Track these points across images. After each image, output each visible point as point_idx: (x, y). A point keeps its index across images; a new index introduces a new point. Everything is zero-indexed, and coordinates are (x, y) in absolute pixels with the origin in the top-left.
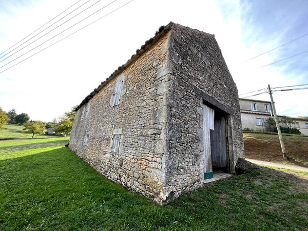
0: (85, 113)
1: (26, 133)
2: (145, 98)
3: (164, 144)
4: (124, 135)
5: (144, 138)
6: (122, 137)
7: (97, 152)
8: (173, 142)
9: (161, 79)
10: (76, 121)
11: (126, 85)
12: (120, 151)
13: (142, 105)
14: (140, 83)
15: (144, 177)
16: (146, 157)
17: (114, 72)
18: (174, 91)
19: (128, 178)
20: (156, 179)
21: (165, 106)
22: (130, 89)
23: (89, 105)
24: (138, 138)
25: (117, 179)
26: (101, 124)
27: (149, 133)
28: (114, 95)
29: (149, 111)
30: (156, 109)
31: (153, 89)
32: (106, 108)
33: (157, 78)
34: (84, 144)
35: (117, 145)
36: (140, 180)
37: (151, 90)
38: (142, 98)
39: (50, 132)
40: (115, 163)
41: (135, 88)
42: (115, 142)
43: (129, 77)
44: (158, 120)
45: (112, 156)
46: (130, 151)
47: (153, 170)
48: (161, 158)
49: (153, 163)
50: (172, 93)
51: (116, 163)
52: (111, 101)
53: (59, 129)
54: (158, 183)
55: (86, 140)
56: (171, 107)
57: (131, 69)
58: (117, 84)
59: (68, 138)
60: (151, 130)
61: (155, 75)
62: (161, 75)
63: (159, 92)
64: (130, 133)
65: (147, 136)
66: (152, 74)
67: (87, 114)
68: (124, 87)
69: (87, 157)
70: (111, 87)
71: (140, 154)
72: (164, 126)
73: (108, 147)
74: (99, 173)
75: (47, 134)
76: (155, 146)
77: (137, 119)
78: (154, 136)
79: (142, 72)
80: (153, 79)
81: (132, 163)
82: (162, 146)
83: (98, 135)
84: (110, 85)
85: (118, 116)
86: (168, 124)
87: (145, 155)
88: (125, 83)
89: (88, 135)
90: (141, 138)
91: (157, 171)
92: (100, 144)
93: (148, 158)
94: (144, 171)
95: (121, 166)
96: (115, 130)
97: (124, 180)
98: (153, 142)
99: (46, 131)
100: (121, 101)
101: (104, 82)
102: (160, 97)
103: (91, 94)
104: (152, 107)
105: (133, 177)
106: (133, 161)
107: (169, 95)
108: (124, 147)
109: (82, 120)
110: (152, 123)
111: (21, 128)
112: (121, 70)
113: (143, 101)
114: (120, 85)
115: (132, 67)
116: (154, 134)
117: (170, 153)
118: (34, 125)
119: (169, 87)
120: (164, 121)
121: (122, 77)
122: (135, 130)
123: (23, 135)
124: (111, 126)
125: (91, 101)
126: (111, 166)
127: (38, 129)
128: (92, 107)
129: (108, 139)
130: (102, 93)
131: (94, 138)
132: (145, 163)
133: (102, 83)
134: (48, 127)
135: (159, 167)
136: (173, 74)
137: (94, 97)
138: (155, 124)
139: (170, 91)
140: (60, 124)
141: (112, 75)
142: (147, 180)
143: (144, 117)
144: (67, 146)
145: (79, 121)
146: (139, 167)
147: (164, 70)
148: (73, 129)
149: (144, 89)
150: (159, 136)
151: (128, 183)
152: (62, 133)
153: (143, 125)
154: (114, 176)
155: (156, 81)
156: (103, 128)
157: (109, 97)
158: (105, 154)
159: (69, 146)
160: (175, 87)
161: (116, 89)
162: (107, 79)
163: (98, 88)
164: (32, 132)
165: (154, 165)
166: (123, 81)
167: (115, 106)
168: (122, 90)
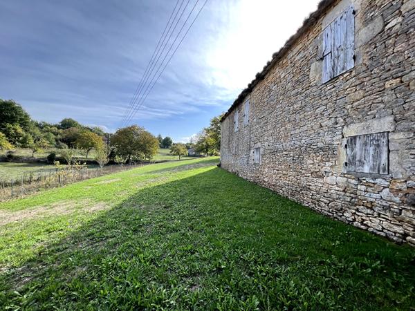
0: (240, 119)
4: (412, 130)
10: (225, 134)
23: (246, 107)
26: (288, 126)
28: (321, 59)
32: (298, 94)
34: (252, 162)
35: (377, 157)
39: (191, 153)
55: (257, 156)
59: (217, 158)
67: (246, 120)
68: (369, 20)
83: (288, 145)
88: (371, 8)
89: (257, 149)
96: (355, 126)
99: (187, 152)
100: (364, 58)
109: (236, 130)
111: (168, 151)
118: (178, 147)
123: (171, 158)
124: (328, 123)
127: (182, 150)
128: (255, 106)
129: (327, 149)
131: (275, 152)
134: (188, 148)
144: (219, 166)
145: (231, 133)
157: (302, 71)
158: (320, 177)
159: (223, 166)
161: (326, 43)
164: (178, 154)
166: (354, 13)
167: (334, 79)
168: (356, 33)
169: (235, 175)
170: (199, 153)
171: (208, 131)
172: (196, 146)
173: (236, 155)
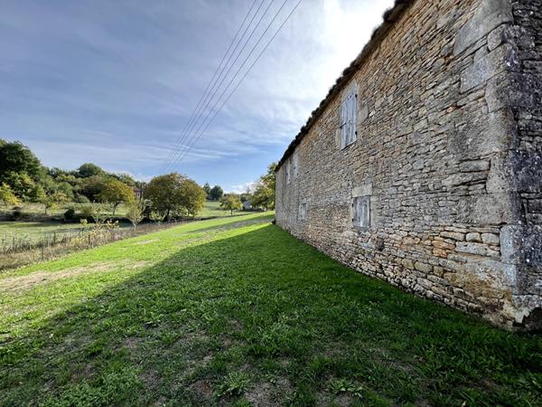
0: (291, 171)
1: (224, 209)
2: (423, 111)
3: (506, 202)
4: (378, 195)
5: (433, 195)
6: (373, 199)
7: (327, 229)
8: (532, 196)
9: (469, 52)
10: (279, 186)
11: (365, 100)
12: (372, 223)
13: (416, 128)
14: (404, 83)
15: (445, 271)
16: (442, 234)
17: (335, 83)
18: (523, 67)
19: (401, 271)
20: (483, 277)
21: (495, 111)
22: (378, 104)
23: (296, 158)
24: (416, 197)
25: (376, 272)
26: (324, 184)
27: (448, 182)
28: (341, 128)
29: (438, 138)
30: (461, 128)
31: (447, 84)
32: (329, 154)
33: (457, 53)
34: (300, 218)
35: (366, 215)
36: (434, 277)
37: (441, 87)
38: (414, 114)
39: (247, 207)
40: (365, 245)
41: (391, 98)
42: (360, 209)
43: (371, 80)
44: (475, 149)
45: (356, 234)
46: (397, 224)
47: (470, 259)
48: (498, 234)
49: (469, 244)
50: (518, 74)
51: (369, 245)
52: (336, 140)
53: (257, 202)
54: (493, 286)
55: (303, 212)
56: (515, 112)
57: (372, 63)
58: (344, 104)
59: (274, 212)
60: (453, 176)
61: (449, 48)
62: (468, 39)
63: (466, 84)
64: (393, 190)
65: (441, 190)
66: (436, 49)
67: (296, 171)
68: (362, 106)
70: (332, 114)
71: (426, 227)
72: (497, 162)
73: (345, 220)
74: (335, 261)
75: (244, 210)
76: (470, 210)
77: (405, 161)
78: (462, 187)
79: (406, 58)
80: (442, 60)
81: (408, 245)
82: (497, 207)
83: (323, 201)
84: (329, 111)
85: (359, 164)
86: (511, 154)
87: (441, 229)
88: (364, 96)
89: (304, 204)
90: (424, 197)
91: (486, 261)
92: (329, 216)
93: (451, 235)
94: (441, 260)
95: (381, 250)
96: (356, 189)
97: (392, 275)
98: (463, 202)
99: (242, 205)
100: (360, 135)
101: (318, 109)
102: (472, 97)
103: (297, 137)
104: (449, 126)
105: (415, 269)
106: (410, 240)
107: (507, 82)
108: (382, 218)
109: (289, 182)
110: (453, 163)
111: (217, 204)
112: (349, 74)
113: (418, 119)
114: (350, 105)
115: (375, 58)
116: (464, 184)
117: (525, 221)
118: (230, 199)
119: (506, 59)
120: (497, 150)
121: (354, 87)
122: (406, 183)
123: (222, 213)
124: (345, 184)
125: (297, 149)
126: (359, 251)
127: (235, 204)
128: (302, 159)
129: (345, 207)
130: (317, 131)
131: (316, 208)
132: (444, 245)
133: (314, 113)
134: (243, 200)
135: (491, 252)
136: (516, 20)
137: (302, 142)
138: (462, 161)
139: (508, 70)
140: (257, 193)
141: (331, 92)
142: (454, 278)
143: (427, 154)
144: (274, 222)
145: (285, 186)
146: (429, 252)
147: (478, 24)
148: (278, 199)
149: (416, 92)
150: (482, 186)
151: (404, 281)
152: (261, 207)
153: (425, 171)
154: (367, 267)
155: (452, 62)
156: (329, 189)
157: (331, 133)
158: (341, 232)
159: (277, 223)
160: (523, 57)
161: (343, 114)
162: (323, 103)
163: (308, 123)
164: (230, 208)
165: (472, 248)
166: (356, 96)
167: (347, 147)
168: (357, 113)
169: (288, 232)
170: (257, 207)
171: (265, 180)
172: (253, 197)
173: (288, 210)
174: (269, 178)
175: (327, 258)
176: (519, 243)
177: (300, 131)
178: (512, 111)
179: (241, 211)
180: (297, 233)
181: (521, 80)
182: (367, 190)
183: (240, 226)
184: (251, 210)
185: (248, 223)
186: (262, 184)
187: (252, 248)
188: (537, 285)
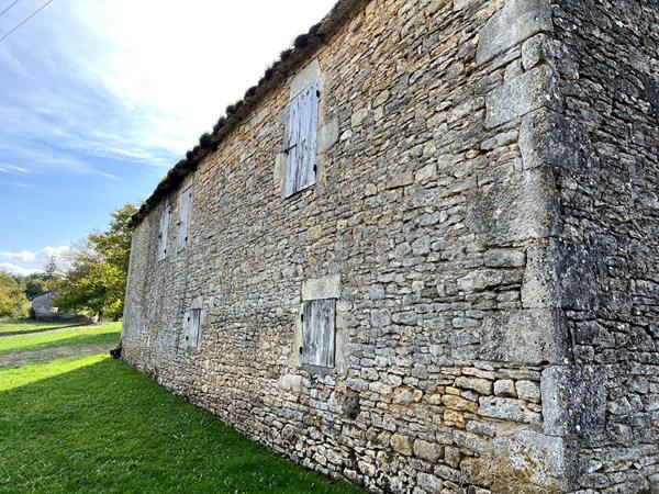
0: (171, 231)
2: (430, 148)
3: (546, 324)
4: (351, 299)
5: (443, 306)
6: (342, 307)
7: (244, 370)
8: (581, 315)
9: (498, 63)
10: (138, 261)
11: (336, 105)
12: (339, 359)
13: (419, 177)
14: (401, 91)
15: (463, 456)
16: (459, 381)
17: (278, 59)
18: (565, 106)
19: (389, 460)
20: (519, 462)
21: (532, 170)
22: (357, 118)
23: (184, 200)
24: (417, 308)
25: (343, 466)
26: (245, 266)
27: (467, 284)
28: (287, 152)
29: (452, 201)
30: (487, 189)
31: (466, 108)
32: (259, 204)
33: (482, 59)
34: (184, 344)
35: (326, 338)
36: (445, 469)
37: (458, 112)
38: (415, 151)
39: (42, 311)
40: (324, 406)
41: (379, 113)
42: (316, 327)
43: (345, 70)
44: (506, 229)
45: (307, 382)
46: (383, 361)
47: (500, 430)
48: (538, 382)
49: (499, 400)
50: (559, 116)
51: (329, 407)
52: (276, 177)
54: (533, 479)
55: (191, 329)
56: (557, 175)
57: (349, 38)
58: (293, 106)
59: (117, 327)
60: (475, 273)
61: (470, 48)
62: (497, 42)
63: (495, 116)
64: (378, 291)
65: (455, 296)
66: (452, 45)
67: (182, 232)
68: (329, 117)
69: (205, 388)
70: (270, 120)
71: (433, 368)
72: (535, 254)
73: (286, 350)
74: (260, 447)
75: (34, 317)
76: (499, 337)
77: (399, 237)
78: (489, 295)
79: (407, 46)
80: (459, 66)
81: (402, 403)
82: (534, 334)
83: (240, 306)
84: (263, 113)
85: (316, 231)
86: (553, 246)
87: (456, 371)
88: (332, 99)
89: (197, 311)
90: (429, 308)
91: (523, 433)
92: (252, 340)
93: (471, 383)
94: (457, 433)
95: (353, 416)
96: (311, 283)
97: (372, 470)
98: (489, 321)
99: (28, 305)
100: (323, 173)
101: (240, 104)
102: (502, 138)
103: (190, 155)
104: (469, 182)
105: (413, 456)
106: (401, 396)
107: (546, 125)
108: (357, 346)
109: (162, 256)
110: (475, 248)
112: (308, 46)
113: (422, 161)
114: (307, 110)
115: (355, 31)
116: (490, 288)
117: (572, 360)
119: (545, 89)
120: (535, 235)
121: (314, 75)
122: (400, 279)
124: (288, 271)
125: (189, 182)
126: (309, 420)
128: (200, 207)
129: (285, 321)
130: (235, 149)
131: (223, 321)
132: (461, 403)
133: (230, 110)
134: (32, 291)
135: (529, 416)
136: (556, 33)
137: (203, 168)
138: (487, 247)
139: (547, 105)
140: (75, 276)
141: (269, 73)
142: (477, 467)
143: (435, 226)
144: (117, 354)
145: (152, 263)
146: (437, 418)
147: (509, 22)
148: (133, 294)
149: (421, 111)
150: (514, 294)
151: (394, 481)
152: (85, 313)
153: (432, 258)
154: (326, 456)
155: (476, 74)
156: (256, 280)
157: (266, 161)
158: (276, 376)
159: (126, 355)
160: (565, 90)
161: (292, 126)
162: (251, 92)
163: (216, 129)
165: (504, 408)
166: (318, 94)
167: (297, 194)
168: (319, 129)
169: (151, 378)
170: (71, 313)
171: (102, 244)
172: (64, 285)
173: (156, 324)
174: (114, 240)
175: (241, 440)
176: (566, 397)
177: (197, 143)
178: (553, 173)
179: (22, 320)
180: (174, 380)
181: (562, 125)
182: (332, 287)
183: (15, 364)
184: (55, 319)
185: (38, 355)
186: (92, 252)
187: (42, 425)
188: (591, 470)
